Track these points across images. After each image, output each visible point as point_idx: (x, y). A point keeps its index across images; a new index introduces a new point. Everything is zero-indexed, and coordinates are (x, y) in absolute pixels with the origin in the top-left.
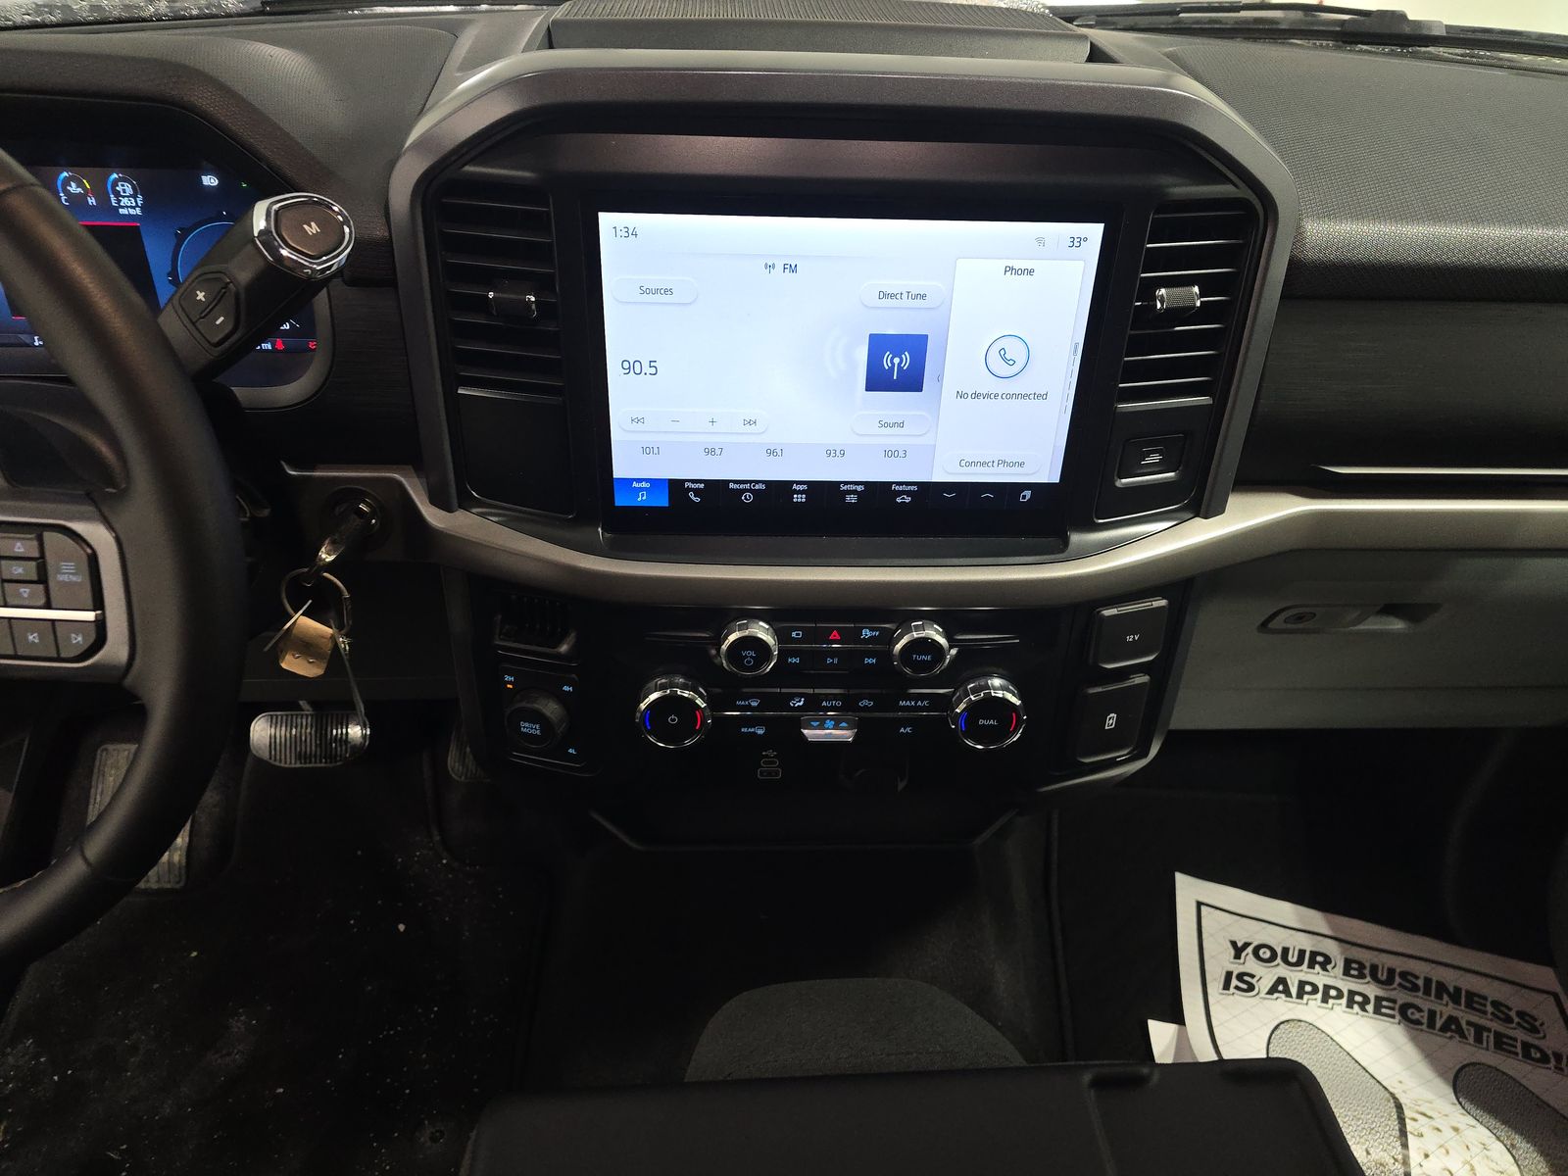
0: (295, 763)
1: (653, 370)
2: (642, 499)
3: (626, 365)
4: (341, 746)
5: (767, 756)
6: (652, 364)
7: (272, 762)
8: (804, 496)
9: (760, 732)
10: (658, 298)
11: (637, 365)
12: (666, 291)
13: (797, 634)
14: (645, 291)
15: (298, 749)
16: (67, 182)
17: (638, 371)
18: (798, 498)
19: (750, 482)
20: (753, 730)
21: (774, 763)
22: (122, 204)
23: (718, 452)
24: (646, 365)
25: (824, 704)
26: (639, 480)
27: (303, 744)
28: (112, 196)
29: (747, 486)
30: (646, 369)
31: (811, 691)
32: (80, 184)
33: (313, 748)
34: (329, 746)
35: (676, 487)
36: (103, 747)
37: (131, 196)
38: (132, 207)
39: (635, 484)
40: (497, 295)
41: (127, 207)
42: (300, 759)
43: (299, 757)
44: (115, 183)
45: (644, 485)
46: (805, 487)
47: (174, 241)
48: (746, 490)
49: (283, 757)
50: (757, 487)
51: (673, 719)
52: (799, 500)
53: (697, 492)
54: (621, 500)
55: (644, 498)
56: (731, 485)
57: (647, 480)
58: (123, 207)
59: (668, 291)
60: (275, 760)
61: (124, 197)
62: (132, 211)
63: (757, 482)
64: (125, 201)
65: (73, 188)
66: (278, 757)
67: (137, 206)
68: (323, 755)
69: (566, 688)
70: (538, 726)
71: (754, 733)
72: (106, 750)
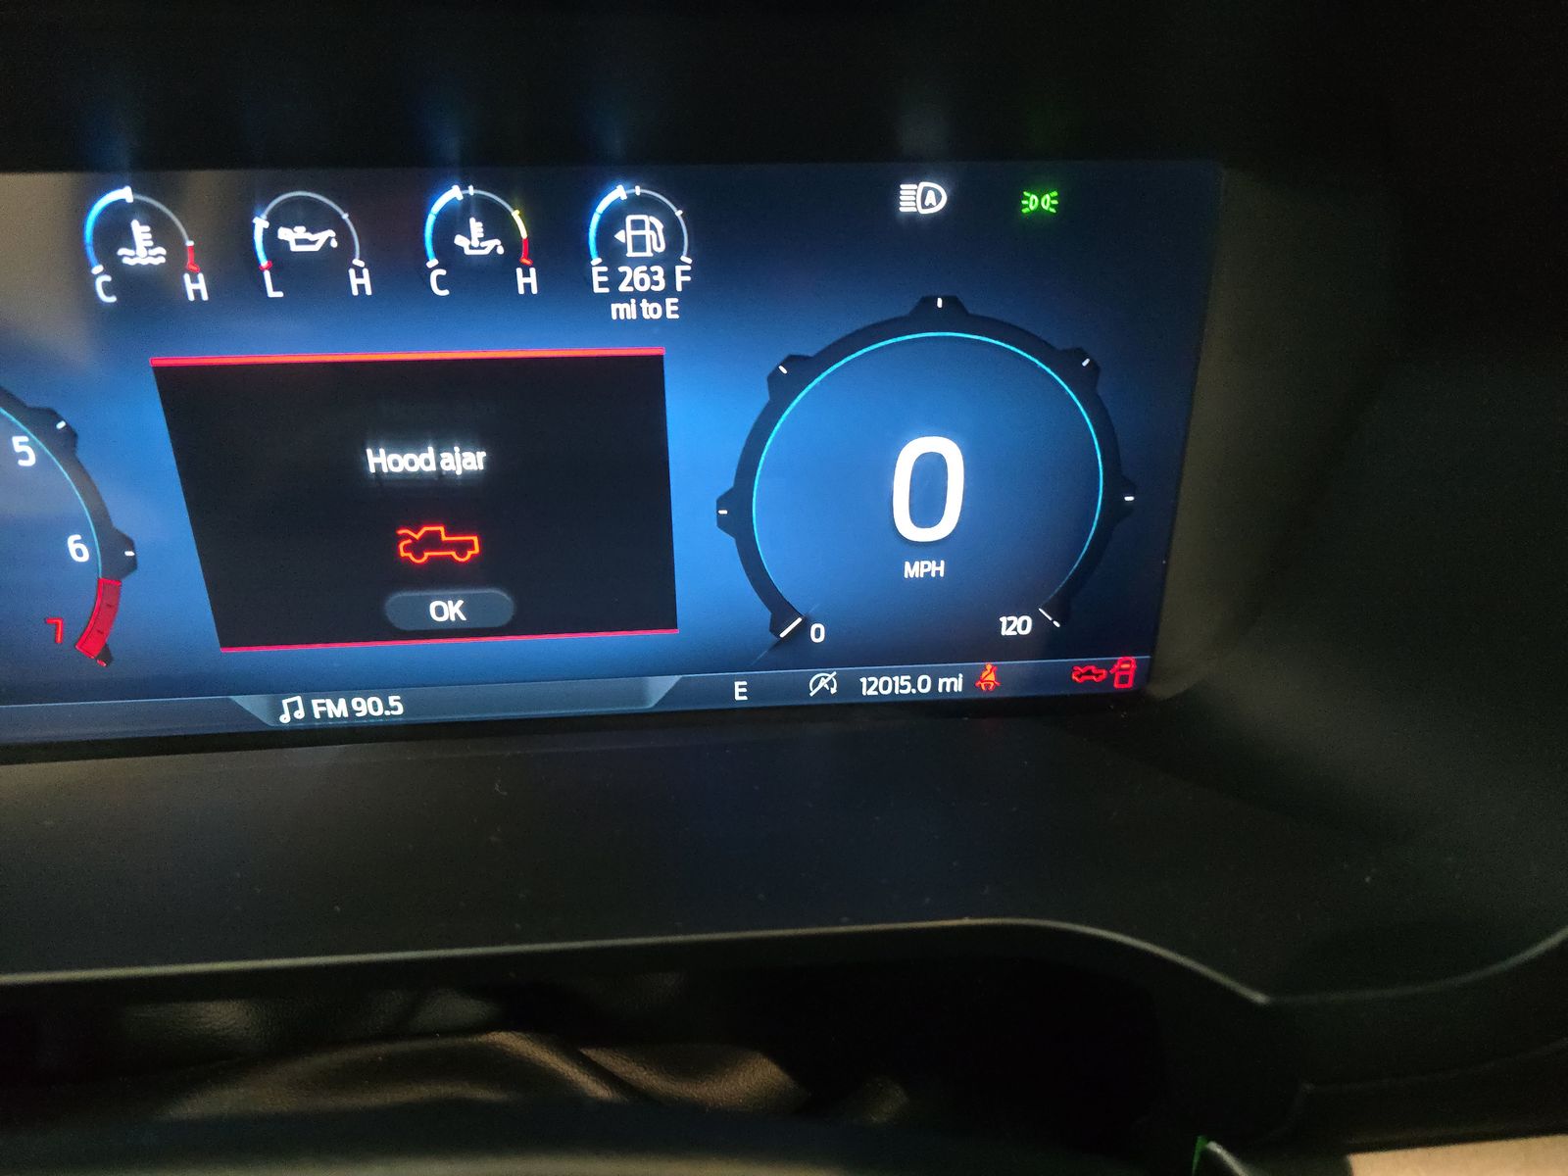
16: (453, 222)
22: (623, 288)
28: (596, 260)
32: (496, 225)
37: (657, 259)
38: (651, 296)
41: (638, 296)
44: (613, 220)
47: (763, 398)
58: (625, 298)
61: (634, 263)
62: (650, 310)
64: (634, 277)
65: (475, 242)
67: (670, 289)
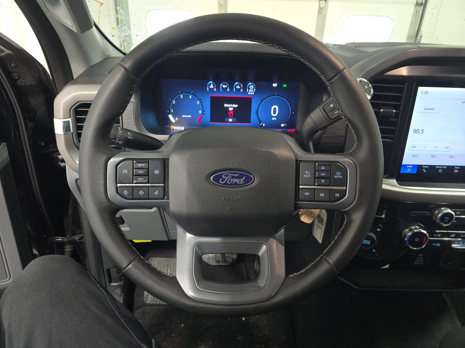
0: (215, 263)
1: (422, 132)
2: (409, 171)
3: (415, 130)
4: (229, 258)
5: (419, 257)
6: (422, 130)
7: (208, 263)
8: (458, 170)
9: (439, 245)
10: (429, 111)
11: (418, 130)
12: (432, 109)
13: (458, 213)
14: (426, 109)
15: (216, 259)
16: (236, 85)
17: (418, 132)
18: (456, 171)
19: (442, 166)
20: (436, 244)
21: (421, 259)
23: (435, 156)
24: (420, 130)
25: (461, 236)
26: (409, 165)
27: (218, 257)
28: (247, 89)
29: (441, 167)
30: (420, 132)
31: (457, 232)
32: (240, 86)
33: (221, 259)
34: (225, 259)
35: (420, 167)
36: (151, 258)
37: (252, 89)
39: (408, 166)
40: (384, 110)
42: (216, 262)
43: (217, 261)
44: (249, 86)
45: (411, 166)
46: (459, 168)
47: (260, 101)
48: (441, 168)
49: (212, 262)
50: (444, 167)
51: (417, 240)
52: (456, 172)
53: (426, 169)
54: (402, 171)
55: (409, 170)
56: (437, 167)
57: (412, 165)
59: (433, 109)
60: (209, 262)
62: (251, 93)
63: (444, 166)
64: (250, 91)
65: (238, 87)
66: (210, 262)
67: (253, 92)
68: (224, 261)
69: (378, 230)
70: (369, 241)
71: (436, 246)
72: (152, 259)
